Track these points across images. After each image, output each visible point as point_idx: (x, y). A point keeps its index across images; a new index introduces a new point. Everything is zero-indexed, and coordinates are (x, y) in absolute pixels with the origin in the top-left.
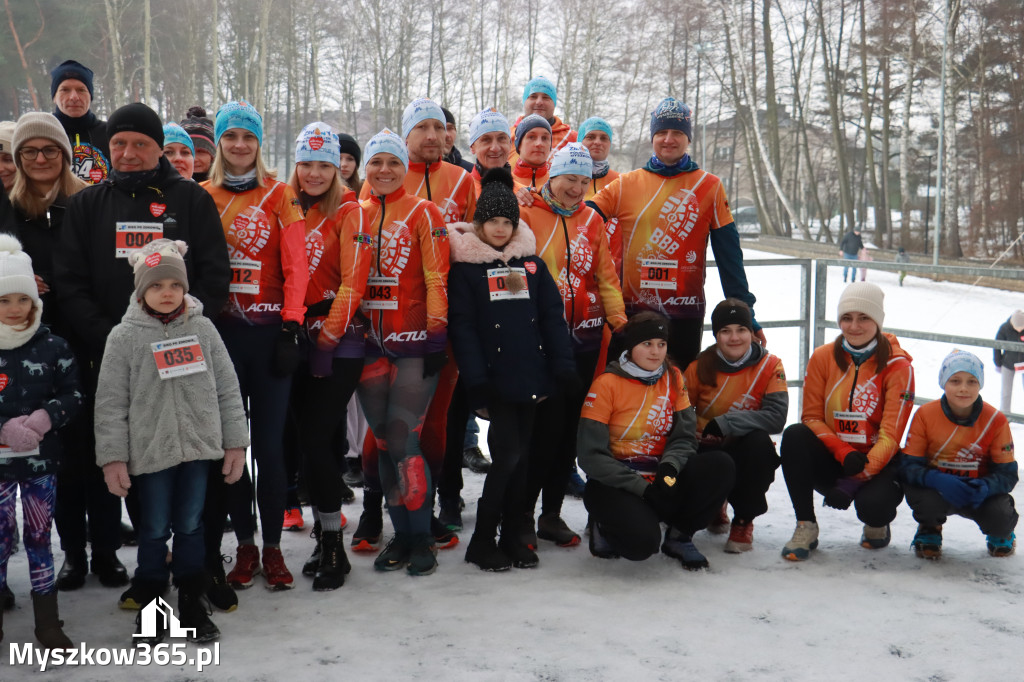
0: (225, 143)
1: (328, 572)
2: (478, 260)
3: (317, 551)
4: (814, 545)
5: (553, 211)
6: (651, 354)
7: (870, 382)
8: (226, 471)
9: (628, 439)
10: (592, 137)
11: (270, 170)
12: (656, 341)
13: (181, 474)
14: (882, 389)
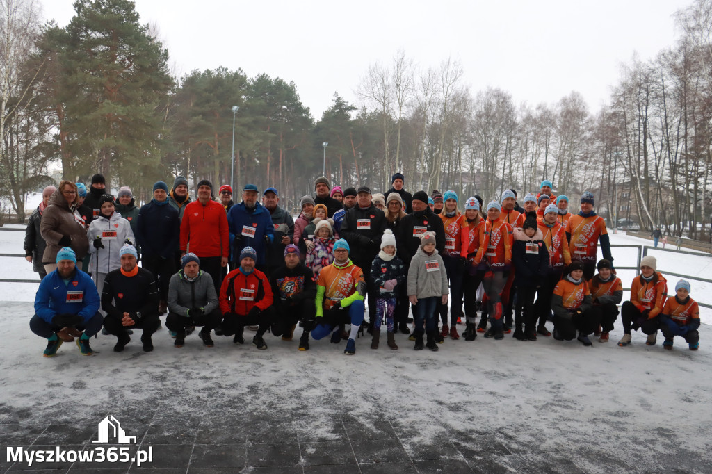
0: (447, 203)
1: (470, 335)
2: (524, 240)
3: (467, 329)
4: (629, 342)
5: (547, 226)
6: (577, 275)
7: (651, 289)
8: (443, 301)
9: (569, 302)
10: (561, 201)
11: (459, 211)
12: (579, 270)
13: (429, 300)
14: (656, 292)
